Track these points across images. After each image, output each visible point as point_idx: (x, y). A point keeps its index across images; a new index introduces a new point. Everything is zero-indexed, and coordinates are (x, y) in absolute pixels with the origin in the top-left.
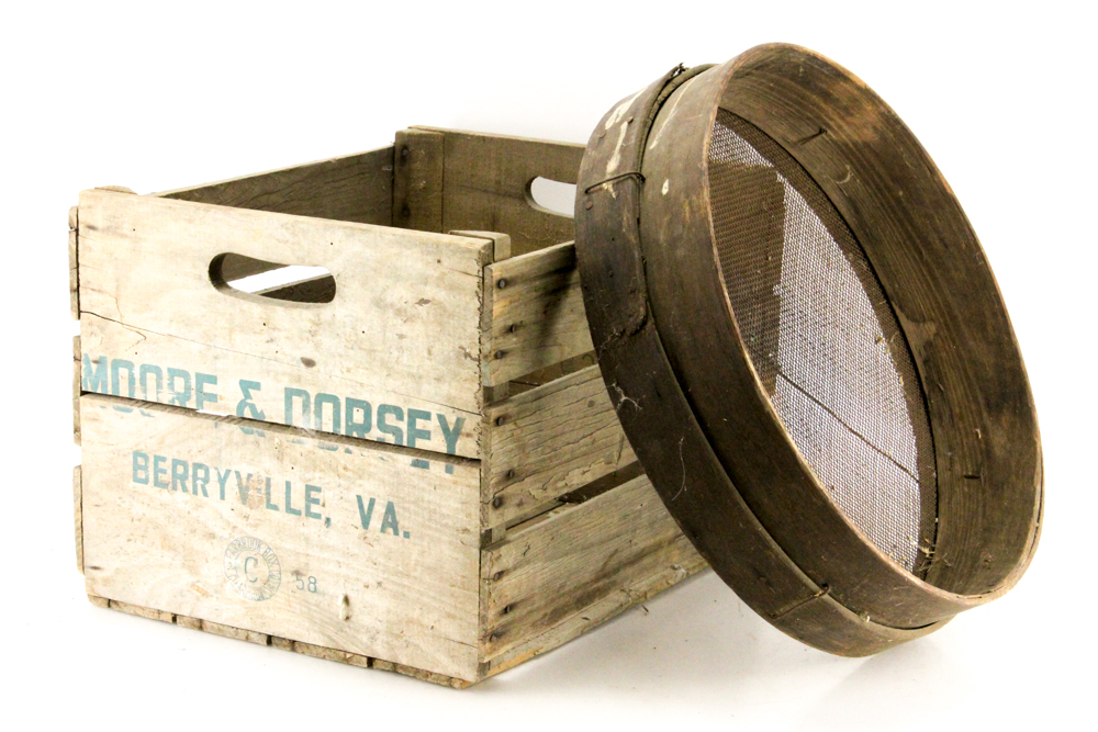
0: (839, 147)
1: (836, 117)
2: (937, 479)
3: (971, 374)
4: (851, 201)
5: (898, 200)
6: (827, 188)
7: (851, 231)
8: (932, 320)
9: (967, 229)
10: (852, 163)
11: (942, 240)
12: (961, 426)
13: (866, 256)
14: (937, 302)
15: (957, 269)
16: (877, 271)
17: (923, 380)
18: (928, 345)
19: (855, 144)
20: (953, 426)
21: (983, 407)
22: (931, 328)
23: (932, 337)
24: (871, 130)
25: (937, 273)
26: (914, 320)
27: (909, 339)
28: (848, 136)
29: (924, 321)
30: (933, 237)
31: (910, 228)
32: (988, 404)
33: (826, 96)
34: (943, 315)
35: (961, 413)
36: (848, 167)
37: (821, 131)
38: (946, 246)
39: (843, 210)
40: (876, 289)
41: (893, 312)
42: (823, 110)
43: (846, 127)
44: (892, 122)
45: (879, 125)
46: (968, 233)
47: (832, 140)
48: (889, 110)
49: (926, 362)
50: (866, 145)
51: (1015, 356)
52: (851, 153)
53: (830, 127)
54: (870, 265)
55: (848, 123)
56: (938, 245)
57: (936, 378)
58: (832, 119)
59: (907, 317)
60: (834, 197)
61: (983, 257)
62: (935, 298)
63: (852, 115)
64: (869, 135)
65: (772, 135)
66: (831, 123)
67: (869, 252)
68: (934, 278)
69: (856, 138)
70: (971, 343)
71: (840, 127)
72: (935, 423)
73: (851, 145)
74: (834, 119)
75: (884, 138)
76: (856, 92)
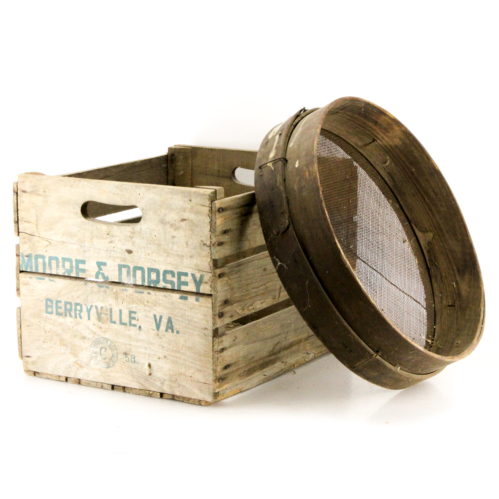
0: (383, 148)
1: (381, 134)
2: (435, 308)
3: (450, 257)
4: (389, 174)
5: (412, 173)
6: (378, 168)
7: (391, 189)
8: (431, 231)
9: (446, 186)
10: (390, 156)
11: (434, 191)
12: (446, 282)
13: (398, 201)
14: (433, 223)
15: (442, 206)
16: (404, 208)
17: (428, 261)
18: (429, 243)
19: (391, 146)
20: (442, 282)
21: (456, 272)
22: (431, 235)
23: (431, 240)
24: (398, 139)
25: (433, 208)
26: (422, 232)
27: (420, 241)
28: (387, 142)
29: (427, 231)
30: (430, 190)
31: (419, 187)
32: (459, 270)
33: (376, 123)
34: (436, 229)
35: (446, 275)
36: (388, 158)
37: (374, 140)
38: (436, 195)
39: (386, 179)
40: (403, 217)
41: (412, 228)
42: (374, 130)
43: (386, 138)
44: (408, 135)
45: (402, 137)
46: (447, 188)
47: (379, 144)
48: (406, 129)
49: (428, 252)
50: (396, 146)
51: (470, 247)
52: (388, 151)
53: (378, 138)
54: (400, 205)
55: (387, 136)
56: (432, 194)
57: (433, 259)
58: (379, 134)
59: (419, 230)
60: (382, 172)
61: (454, 200)
62: (432, 220)
63: (389, 132)
64: (397, 142)
65: (351, 143)
66: (378, 136)
67: (399, 199)
68: (431, 210)
69: (391, 143)
70: (450, 242)
71: (382, 138)
72: (433, 280)
73: (389, 147)
74: (380, 134)
75: (403, 143)
76: (390, 121)
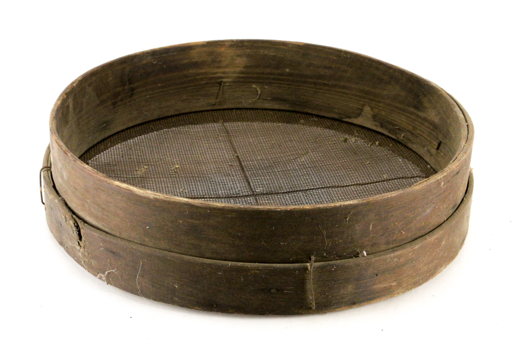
0: (238, 82)
1: (216, 70)
2: (432, 168)
3: (398, 105)
4: (275, 99)
5: (290, 75)
6: (259, 105)
7: (293, 111)
8: (363, 106)
9: (328, 50)
10: (254, 82)
11: (326, 67)
12: (418, 132)
13: (312, 115)
14: (357, 96)
15: (345, 71)
16: (322, 115)
18: (375, 117)
19: (242, 73)
20: (417, 137)
21: (415, 111)
22: (367, 109)
23: (372, 113)
24: (238, 58)
25: (342, 83)
26: (359, 115)
27: (366, 126)
28: (234, 73)
29: (362, 110)
30: (322, 72)
31: (310, 80)
32: (416, 107)
33: (196, 65)
34: (364, 98)
35: (413, 127)
36: (254, 86)
37: (220, 83)
38: (330, 68)
39: (276, 107)
40: (328, 123)
41: (347, 123)
42: (206, 73)
43: (227, 70)
44: (240, 45)
45: (238, 52)
46: (330, 51)
47: (230, 82)
48: (232, 41)
49: (382, 126)
50: (246, 67)
51: (402, 73)
52: (245, 79)
53: (221, 78)
54: (317, 116)
55: (225, 67)
56: (328, 72)
57: (391, 127)
58: (216, 73)
59: (355, 118)
60: (267, 105)
61: (346, 53)
62: (353, 95)
63: (220, 61)
64: (241, 62)
65: (203, 109)
66: (219, 75)
67: (310, 111)
68: (344, 87)
69: (238, 70)
70: (385, 93)
71: (224, 73)
72: (410, 145)
73: (241, 75)
74: (219, 72)
75: (248, 56)
76: (205, 49)
